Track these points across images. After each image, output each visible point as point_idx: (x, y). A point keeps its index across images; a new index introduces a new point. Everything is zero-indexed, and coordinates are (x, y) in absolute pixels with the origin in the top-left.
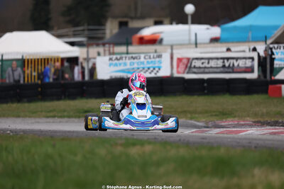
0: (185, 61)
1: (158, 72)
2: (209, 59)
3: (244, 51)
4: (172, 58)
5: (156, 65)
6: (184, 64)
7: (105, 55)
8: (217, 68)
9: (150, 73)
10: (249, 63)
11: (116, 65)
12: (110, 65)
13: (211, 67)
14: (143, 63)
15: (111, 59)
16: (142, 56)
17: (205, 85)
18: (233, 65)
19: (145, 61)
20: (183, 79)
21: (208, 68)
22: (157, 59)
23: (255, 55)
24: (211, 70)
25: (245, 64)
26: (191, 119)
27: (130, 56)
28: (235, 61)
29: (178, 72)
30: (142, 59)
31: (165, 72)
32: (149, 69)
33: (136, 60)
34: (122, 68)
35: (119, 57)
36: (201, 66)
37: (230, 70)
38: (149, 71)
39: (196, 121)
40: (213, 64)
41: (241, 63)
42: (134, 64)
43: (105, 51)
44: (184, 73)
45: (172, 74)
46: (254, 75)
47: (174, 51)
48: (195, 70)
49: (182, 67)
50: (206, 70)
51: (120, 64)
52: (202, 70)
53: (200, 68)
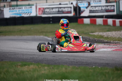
0: (42, 9)
1: (30, 14)
2: (52, 8)
3: (67, 4)
4: (36, 8)
5: (30, 11)
7: (7, 7)
8: (56, 12)
10: (69, 10)
11: (12, 11)
12: (10, 11)
13: (53, 12)
14: (24, 10)
15: (10, 9)
16: (24, 7)
17: (51, 19)
19: (25, 10)
20: (41, 17)
21: (52, 12)
22: (30, 9)
23: (72, 6)
24: (53, 13)
26: (45, 36)
27: (18, 7)
29: (39, 14)
30: (24, 9)
31: (33, 14)
32: (26, 13)
33: (21, 9)
34: (15, 12)
35: (13, 8)
36: (49, 11)
37: (62, 13)
39: (47, 37)
40: (54, 10)
41: (66, 10)
42: (20, 11)
43: (7, 5)
44: (41, 14)
45: (37, 15)
46: (72, 15)
47: (37, 5)
48: (46, 13)
49: (41, 12)
50: (51, 13)
51: (14, 11)
53: (48, 12)
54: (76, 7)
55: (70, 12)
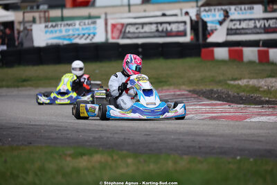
0: (119, 27)
1: (93, 38)
2: (143, 24)
3: (176, 15)
4: (106, 24)
5: (92, 31)
6: (118, 29)
7: (40, 23)
8: (151, 32)
9: (86, 39)
10: (181, 27)
11: (52, 32)
12: (46, 32)
13: (145, 32)
14: (78, 30)
15: (46, 27)
16: (77, 22)
17: (140, 50)
18: (167, 29)
19: (81, 27)
20: (117, 45)
21: (142, 33)
22: (92, 26)
23: (187, 19)
24: (145, 35)
25: (178, 27)
27: (65, 22)
28: (168, 25)
29: (113, 38)
30: (77, 26)
31: (100, 38)
32: (84, 35)
33: (71, 27)
34: (58, 34)
35: (54, 24)
36: (136, 31)
37: (164, 34)
38: (85, 37)
40: (147, 29)
41: (174, 28)
42: (69, 30)
43: (40, 18)
44: (118, 38)
45: (107, 39)
46: (187, 39)
47: (109, 17)
48: (129, 35)
49: (116, 34)
50: (141, 35)
51: (56, 32)
52: (136, 35)
53: (134, 33)
54: (197, 22)
55: (184, 34)
